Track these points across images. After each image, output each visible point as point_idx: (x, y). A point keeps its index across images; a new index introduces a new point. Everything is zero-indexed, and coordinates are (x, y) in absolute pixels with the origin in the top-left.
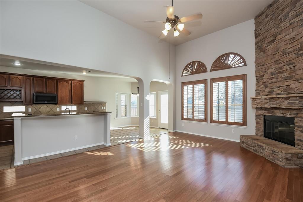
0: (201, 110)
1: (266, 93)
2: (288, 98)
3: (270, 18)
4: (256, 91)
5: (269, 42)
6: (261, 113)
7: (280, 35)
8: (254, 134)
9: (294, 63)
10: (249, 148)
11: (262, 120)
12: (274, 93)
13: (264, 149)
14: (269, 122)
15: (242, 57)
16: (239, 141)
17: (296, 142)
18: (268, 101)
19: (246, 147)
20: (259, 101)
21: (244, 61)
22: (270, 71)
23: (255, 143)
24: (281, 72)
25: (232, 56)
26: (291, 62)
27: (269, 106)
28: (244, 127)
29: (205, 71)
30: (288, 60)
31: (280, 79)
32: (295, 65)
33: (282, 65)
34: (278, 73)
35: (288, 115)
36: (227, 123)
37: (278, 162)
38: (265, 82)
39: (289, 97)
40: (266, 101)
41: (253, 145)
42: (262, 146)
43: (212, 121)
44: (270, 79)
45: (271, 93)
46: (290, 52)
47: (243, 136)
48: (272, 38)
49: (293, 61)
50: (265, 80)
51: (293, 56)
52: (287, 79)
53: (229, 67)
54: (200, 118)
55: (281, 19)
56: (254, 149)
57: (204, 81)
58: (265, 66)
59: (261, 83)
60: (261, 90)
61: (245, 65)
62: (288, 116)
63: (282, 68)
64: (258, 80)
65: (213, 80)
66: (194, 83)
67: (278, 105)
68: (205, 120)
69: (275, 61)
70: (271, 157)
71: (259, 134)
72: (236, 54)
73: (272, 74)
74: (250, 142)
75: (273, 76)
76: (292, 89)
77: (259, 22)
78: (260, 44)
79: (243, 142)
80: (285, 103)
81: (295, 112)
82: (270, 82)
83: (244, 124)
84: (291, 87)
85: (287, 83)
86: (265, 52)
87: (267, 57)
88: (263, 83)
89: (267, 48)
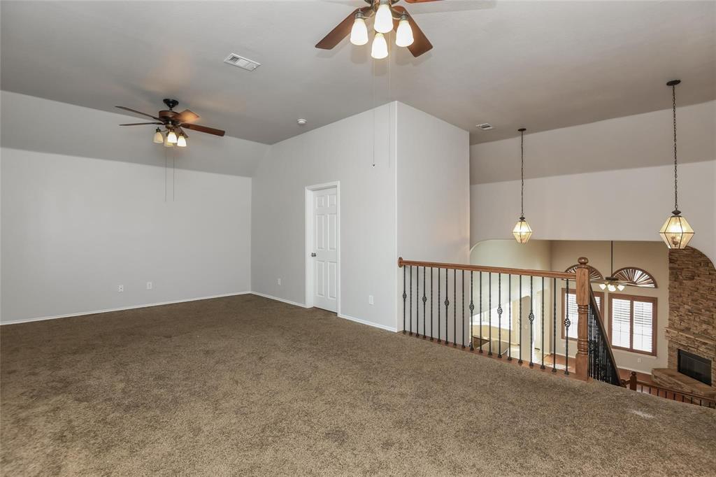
1: (682, 327)
4: (669, 320)
5: (687, 277)
6: (676, 347)
7: (698, 276)
8: (667, 367)
9: (712, 312)
10: (664, 384)
11: (676, 354)
14: (683, 358)
15: (651, 277)
16: (650, 374)
17: (712, 382)
18: (685, 339)
19: (660, 382)
21: (655, 282)
22: (687, 307)
24: (699, 314)
25: (639, 273)
27: (686, 343)
28: (654, 357)
30: (706, 305)
31: (698, 320)
33: (701, 307)
34: (696, 313)
36: (631, 350)
38: (681, 316)
40: (682, 338)
41: (669, 382)
42: (680, 385)
44: (687, 315)
45: (688, 329)
47: (655, 369)
50: (681, 313)
52: (704, 322)
53: (635, 285)
57: (600, 294)
58: (681, 299)
59: (676, 315)
60: (675, 321)
61: (656, 287)
62: (705, 357)
63: (700, 310)
64: (672, 310)
65: (612, 296)
67: (696, 346)
69: (692, 300)
71: (672, 367)
72: (644, 272)
73: (689, 311)
74: (664, 377)
75: (691, 314)
76: (709, 334)
78: (675, 272)
79: (656, 377)
80: (703, 346)
83: (654, 353)
84: (709, 331)
85: (704, 326)
86: (681, 283)
87: (684, 290)
88: (678, 316)
89: (684, 281)
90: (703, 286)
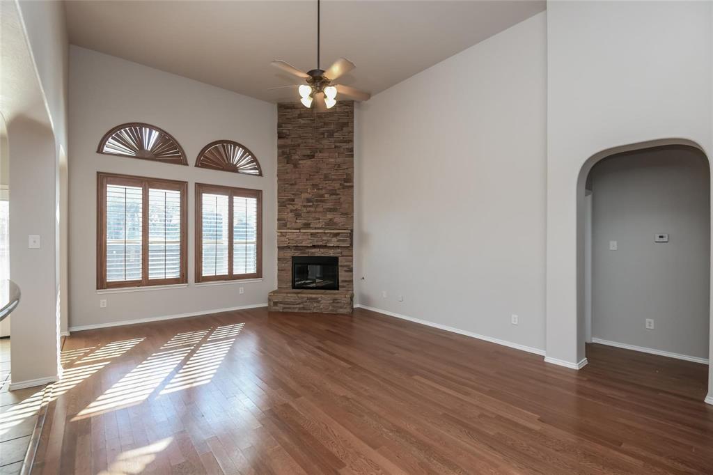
0: (172, 255)
1: (299, 225)
2: (337, 234)
3: (306, 122)
4: (279, 220)
5: (304, 156)
6: (289, 254)
7: (320, 152)
9: (338, 194)
10: (290, 308)
12: (311, 226)
13: (318, 302)
14: (300, 266)
15: (256, 160)
17: (340, 284)
19: (284, 308)
20: (292, 237)
21: (259, 168)
22: (304, 196)
23: (303, 298)
24: (321, 201)
25: (240, 151)
26: (334, 192)
27: (311, 243)
28: (259, 280)
29: (181, 160)
30: (331, 188)
31: (321, 210)
32: (339, 196)
33: (323, 192)
34: (317, 201)
35: (331, 253)
36: (230, 277)
37: (341, 310)
38: (296, 210)
39: (339, 233)
40: (305, 237)
43: (199, 278)
44: (304, 206)
45: (307, 226)
46: (334, 180)
48: (308, 152)
49: (338, 192)
50: (296, 207)
51: (337, 185)
52: (331, 210)
53: (234, 169)
54: (169, 276)
55: (323, 134)
56: (301, 306)
57: (180, 186)
58: (297, 187)
59: (289, 211)
60: (289, 220)
61: (261, 174)
62: (332, 255)
63: (322, 196)
64: (282, 204)
65: (202, 188)
66: (147, 183)
67: (324, 242)
68: (183, 279)
69: (313, 185)
70: (331, 308)
71: (284, 285)
72: (246, 150)
73: (308, 200)
74: (292, 298)
75: (311, 204)
76: (336, 224)
77: (288, 117)
78: (287, 150)
79: (276, 304)
80: (335, 239)
81: (339, 250)
82: (305, 211)
83: (259, 274)
84: (335, 221)
85: (329, 216)
86: (296, 166)
87: (300, 174)
88: (291, 211)
89: (301, 162)
90: (327, 164)
